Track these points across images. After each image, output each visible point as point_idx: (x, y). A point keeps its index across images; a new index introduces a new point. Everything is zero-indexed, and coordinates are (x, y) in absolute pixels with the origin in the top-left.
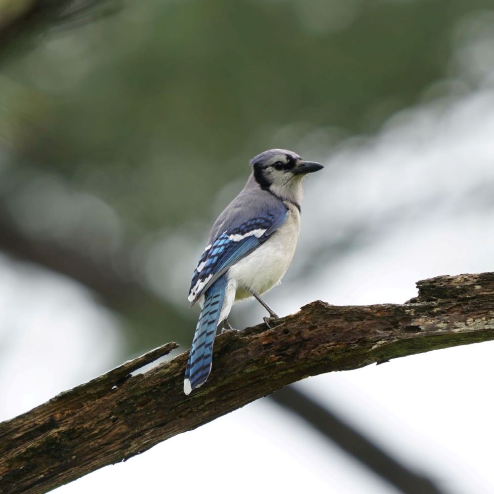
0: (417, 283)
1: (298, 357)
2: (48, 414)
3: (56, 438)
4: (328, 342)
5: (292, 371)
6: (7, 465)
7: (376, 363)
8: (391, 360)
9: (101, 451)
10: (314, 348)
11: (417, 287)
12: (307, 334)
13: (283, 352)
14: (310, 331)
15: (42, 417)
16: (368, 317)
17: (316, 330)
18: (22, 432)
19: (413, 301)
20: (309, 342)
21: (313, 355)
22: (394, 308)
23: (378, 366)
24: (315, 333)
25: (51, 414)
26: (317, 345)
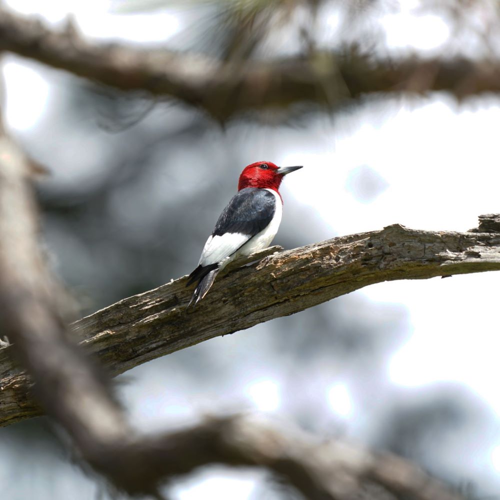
0: (479, 217)
1: (379, 266)
2: (171, 292)
3: (179, 313)
4: (404, 258)
5: (372, 276)
6: (137, 331)
7: (441, 277)
8: (454, 276)
9: (213, 325)
10: (393, 260)
11: (479, 220)
12: (387, 249)
13: (367, 262)
14: (390, 246)
15: (166, 295)
16: (438, 240)
17: (395, 246)
18: (151, 305)
19: (475, 231)
20: (388, 256)
21: (391, 266)
22: (459, 236)
23: (443, 279)
24: (394, 249)
25: (174, 293)
26: (396, 259)
